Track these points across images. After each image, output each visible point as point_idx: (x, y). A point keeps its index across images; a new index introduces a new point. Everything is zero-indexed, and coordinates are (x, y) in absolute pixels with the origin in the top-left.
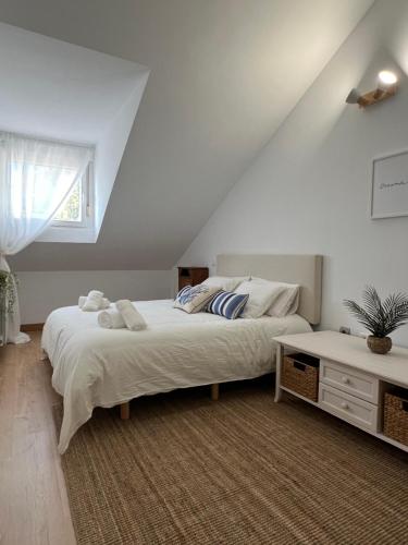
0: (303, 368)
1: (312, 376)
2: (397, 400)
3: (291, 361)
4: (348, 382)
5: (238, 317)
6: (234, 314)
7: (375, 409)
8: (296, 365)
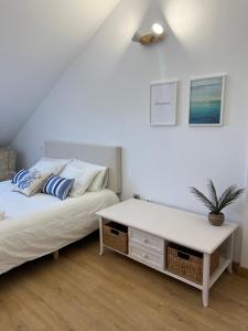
0: (117, 233)
1: (123, 239)
2: (174, 251)
3: (108, 229)
4: (146, 241)
5: (68, 196)
6: (65, 194)
7: (163, 257)
8: (112, 231)
